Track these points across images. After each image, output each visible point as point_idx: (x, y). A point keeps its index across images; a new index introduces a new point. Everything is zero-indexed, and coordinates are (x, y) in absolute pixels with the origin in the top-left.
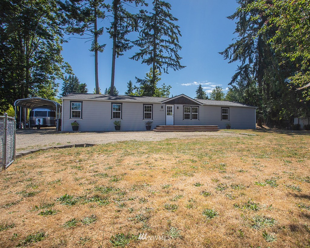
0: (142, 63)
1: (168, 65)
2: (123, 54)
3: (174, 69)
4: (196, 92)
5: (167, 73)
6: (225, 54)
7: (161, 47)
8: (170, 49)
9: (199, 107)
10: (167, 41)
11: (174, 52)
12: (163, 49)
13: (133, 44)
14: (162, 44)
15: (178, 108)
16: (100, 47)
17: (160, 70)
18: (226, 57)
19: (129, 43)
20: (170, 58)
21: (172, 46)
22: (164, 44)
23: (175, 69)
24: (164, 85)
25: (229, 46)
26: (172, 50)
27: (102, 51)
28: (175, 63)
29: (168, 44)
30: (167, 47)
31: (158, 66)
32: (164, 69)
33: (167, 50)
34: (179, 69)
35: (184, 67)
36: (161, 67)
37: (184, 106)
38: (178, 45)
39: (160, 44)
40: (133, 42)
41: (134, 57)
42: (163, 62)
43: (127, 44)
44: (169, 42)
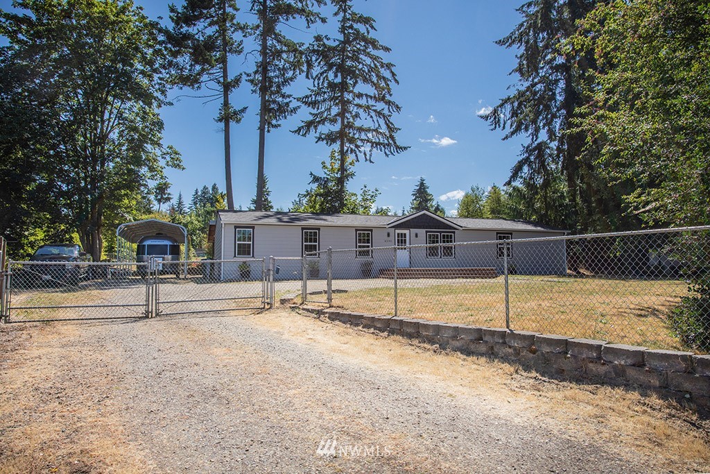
0: (316, 142)
1: (372, 146)
2: (279, 125)
3: (385, 153)
4: (414, 195)
5: (371, 162)
6: (492, 119)
7: (356, 108)
8: (375, 111)
9: (454, 233)
10: (371, 97)
11: (384, 116)
12: (361, 111)
13: (299, 104)
14: (357, 101)
15: (416, 236)
16: (235, 113)
17: (356, 156)
18: (494, 126)
19: (290, 101)
20: (376, 130)
21: (380, 106)
22: (363, 101)
23: (388, 153)
24: (366, 189)
25: (501, 102)
26: (379, 113)
27: (238, 121)
28: (386, 142)
29: (371, 102)
30: (368, 107)
31: (352, 149)
32: (365, 154)
33: (369, 114)
34: (396, 153)
35: (405, 148)
36: (360, 151)
37: (427, 232)
38: (394, 103)
39: (355, 103)
40: (298, 100)
41: (299, 129)
42: (362, 140)
43: (287, 104)
44: (375, 97)
